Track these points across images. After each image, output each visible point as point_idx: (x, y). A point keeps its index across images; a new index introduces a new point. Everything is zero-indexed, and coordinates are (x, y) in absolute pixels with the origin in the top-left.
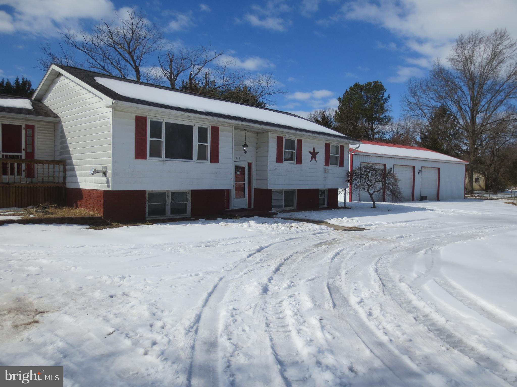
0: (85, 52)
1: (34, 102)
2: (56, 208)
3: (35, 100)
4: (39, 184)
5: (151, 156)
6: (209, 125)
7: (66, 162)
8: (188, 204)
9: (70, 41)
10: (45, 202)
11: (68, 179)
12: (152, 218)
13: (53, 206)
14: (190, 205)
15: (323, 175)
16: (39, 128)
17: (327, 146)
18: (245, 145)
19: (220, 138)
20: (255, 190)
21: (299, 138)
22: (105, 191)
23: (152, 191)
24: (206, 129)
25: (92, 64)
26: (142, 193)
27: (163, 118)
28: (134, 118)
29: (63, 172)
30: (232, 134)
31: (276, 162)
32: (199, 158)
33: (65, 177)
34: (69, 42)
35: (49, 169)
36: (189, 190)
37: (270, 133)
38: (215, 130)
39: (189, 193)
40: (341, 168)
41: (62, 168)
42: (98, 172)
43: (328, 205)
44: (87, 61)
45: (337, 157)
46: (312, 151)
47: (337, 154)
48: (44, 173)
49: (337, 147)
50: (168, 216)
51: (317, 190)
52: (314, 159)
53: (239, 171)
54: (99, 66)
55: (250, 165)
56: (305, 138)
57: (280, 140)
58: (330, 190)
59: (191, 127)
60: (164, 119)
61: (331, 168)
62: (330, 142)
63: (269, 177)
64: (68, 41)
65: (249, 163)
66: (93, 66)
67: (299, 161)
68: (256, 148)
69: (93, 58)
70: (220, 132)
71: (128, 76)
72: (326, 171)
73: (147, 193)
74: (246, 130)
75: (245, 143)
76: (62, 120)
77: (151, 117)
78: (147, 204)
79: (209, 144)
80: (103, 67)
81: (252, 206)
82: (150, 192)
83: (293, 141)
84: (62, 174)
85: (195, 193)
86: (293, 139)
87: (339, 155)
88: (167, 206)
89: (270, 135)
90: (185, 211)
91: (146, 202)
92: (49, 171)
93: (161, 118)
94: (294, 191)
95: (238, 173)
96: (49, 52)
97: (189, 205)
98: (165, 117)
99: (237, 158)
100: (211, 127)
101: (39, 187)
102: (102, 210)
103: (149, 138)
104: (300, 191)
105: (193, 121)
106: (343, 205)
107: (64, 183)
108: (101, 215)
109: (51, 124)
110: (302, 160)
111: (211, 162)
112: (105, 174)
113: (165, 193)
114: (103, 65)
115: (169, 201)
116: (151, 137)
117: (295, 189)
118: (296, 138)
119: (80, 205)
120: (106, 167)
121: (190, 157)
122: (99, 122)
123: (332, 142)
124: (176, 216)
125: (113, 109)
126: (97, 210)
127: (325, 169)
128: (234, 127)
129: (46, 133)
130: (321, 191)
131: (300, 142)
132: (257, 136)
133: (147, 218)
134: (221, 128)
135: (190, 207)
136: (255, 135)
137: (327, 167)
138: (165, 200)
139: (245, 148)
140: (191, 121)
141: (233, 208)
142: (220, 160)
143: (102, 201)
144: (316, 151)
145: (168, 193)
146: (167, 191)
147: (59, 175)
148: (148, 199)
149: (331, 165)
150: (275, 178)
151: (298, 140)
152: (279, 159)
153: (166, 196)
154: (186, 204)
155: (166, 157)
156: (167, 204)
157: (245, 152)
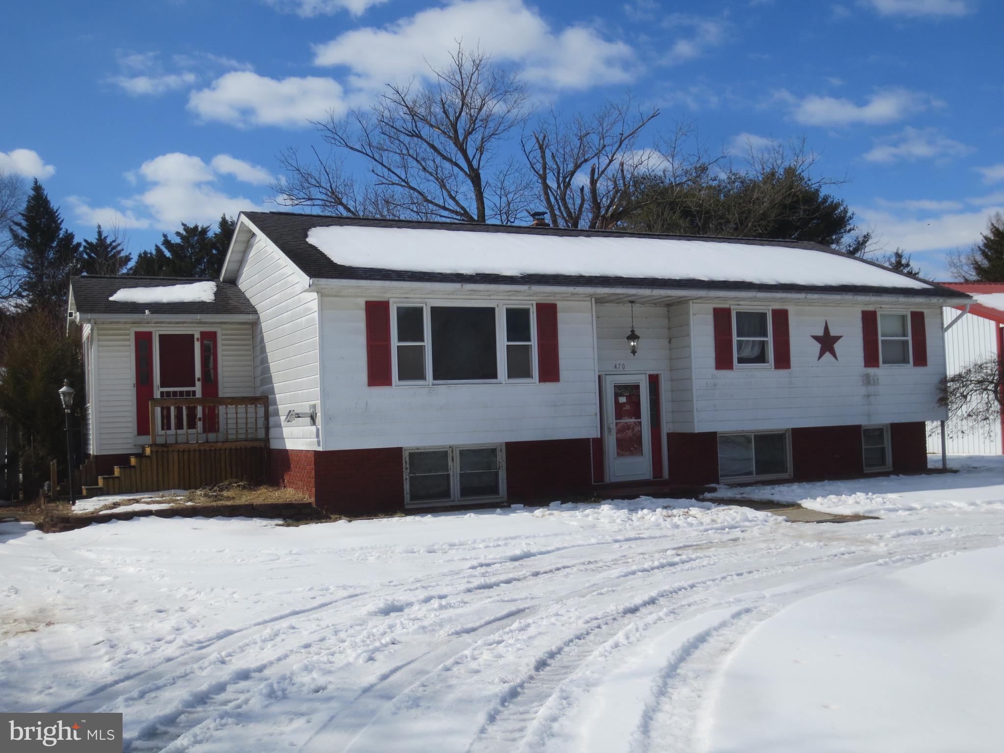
0: (367, 154)
1: (222, 285)
2: (244, 488)
3: (225, 281)
4: (219, 444)
5: (401, 377)
6: (532, 302)
7: (268, 398)
8: (500, 473)
9: (336, 137)
10: (226, 479)
11: (273, 432)
12: (420, 504)
13: (237, 485)
14: (505, 476)
15: (863, 390)
16: (224, 337)
17: (869, 320)
18: (633, 336)
19: (561, 327)
20: (670, 436)
21: (778, 306)
22: (315, 451)
23: (418, 449)
24: (525, 312)
25: (384, 177)
26: (395, 453)
27: (424, 300)
28: (363, 305)
29: (263, 419)
30: (590, 315)
31: (715, 369)
32: (511, 374)
33: (267, 429)
34: (335, 139)
35: (237, 413)
36: (501, 444)
37: (693, 303)
38: (548, 313)
39: (501, 451)
40: (920, 370)
41: (261, 411)
42: (300, 415)
43: (893, 466)
44: (373, 171)
45: (905, 343)
46: (820, 333)
47: (904, 335)
48: (238, 421)
49: (903, 317)
50: (454, 501)
51: (855, 430)
52: (828, 355)
53: (624, 396)
54: (398, 179)
55: (654, 381)
56: (796, 305)
57: (721, 317)
58: (896, 428)
59: (491, 312)
60: (427, 300)
61: (883, 372)
62: (879, 306)
63: (698, 404)
64: (332, 136)
65: (651, 376)
66: (385, 181)
67: (783, 361)
68: (668, 340)
69: (383, 165)
70: (558, 314)
71: (457, 192)
72: (868, 381)
73: (406, 455)
74: (632, 302)
75: (633, 331)
76: (262, 316)
77: (396, 300)
78: (406, 475)
79: (534, 342)
80: (404, 181)
81: (666, 474)
82: (413, 451)
83: (763, 316)
84: (261, 422)
85: (513, 448)
86: (760, 311)
87: (909, 338)
88: (451, 478)
89: (693, 307)
90: (494, 490)
91: (403, 472)
92: (237, 418)
93: (420, 300)
94: (785, 434)
95: (623, 400)
96: (294, 164)
97: (502, 475)
98: (430, 296)
99: (618, 366)
100: (537, 304)
101: (220, 449)
102: (314, 490)
103: (395, 342)
104: (799, 434)
105: (492, 297)
106: (940, 466)
107: (267, 440)
108: (312, 500)
109: (244, 326)
110: (792, 359)
111: (540, 381)
112: (313, 418)
113: (447, 451)
114: (403, 177)
115: (455, 469)
116: (400, 339)
117: (788, 430)
118: (770, 308)
119: (288, 481)
120: (314, 406)
121: (492, 374)
122: (304, 319)
123: (882, 306)
124: (472, 500)
125: (320, 294)
126: (307, 489)
127: (867, 376)
128: (593, 299)
129: (239, 345)
130: (866, 431)
131: (781, 317)
132: (668, 311)
133: (408, 504)
134: (560, 305)
135: (505, 481)
136: (662, 310)
137: (872, 371)
138: (446, 468)
139: (632, 344)
140: (488, 297)
141: (613, 480)
142: (563, 373)
143: (313, 472)
144: (833, 332)
145: (452, 452)
146: (450, 447)
147: (256, 425)
148: (408, 466)
149: (884, 362)
150: (715, 405)
151: (775, 312)
152: (723, 361)
153: (450, 459)
154: (497, 474)
155: (435, 377)
156: (451, 475)
157: (634, 352)
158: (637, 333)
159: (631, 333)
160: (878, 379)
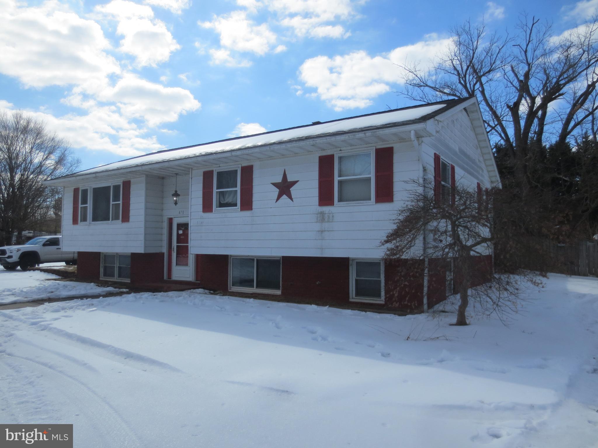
5: (81, 221)
6: (121, 181)
12: (105, 278)
15: (316, 226)
18: (176, 194)
19: (132, 192)
21: (245, 164)
28: (73, 190)
30: (144, 184)
31: (202, 212)
32: (114, 218)
37: (193, 170)
40: (384, 206)
45: (367, 180)
46: (278, 180)
50: (115, 279)
52: (285, 197)
56: (261, 161)
60: (90, 185)
62: (336, 149)
67: (248, 205)
70: (131, 185)
72: (322, 218)
73: (102, 256)
75: (176, 191)
77: (81, 186)
78: (102, 265)
79: (121, 202)
82: (105, 254)
83: (234, 173)
85: (133, 256)
86: (232, 170)
87: (372, 175)
91: (100, 263)
93: (87, 186)
95: (180, 232)
99: (180, 212)
103: (80, 205)
105: (109, 181)
110: (254, 202)
111: (124, 222)
115: (117, 264)
118: (240, 166)
124: (121, 280)
125: (63, 187)
127: (322, 214)
128: (144, 176)
131: (248, 171)
133: (102, 278)
134: (132, 181)
137: (326, 209)
138: (114, 263)
139: (175, 199)
141: (175, 279)
142: (131, 217)
144: (291, 179)
145: (117, 255)
148: (103, 261)
151: (244, 169)
153: (116, 259)
155: (93, 220)
156: (116, 267)
157: (176, 203)
158: (178, 192)
159: (174, 192)
160: (333, 216)
